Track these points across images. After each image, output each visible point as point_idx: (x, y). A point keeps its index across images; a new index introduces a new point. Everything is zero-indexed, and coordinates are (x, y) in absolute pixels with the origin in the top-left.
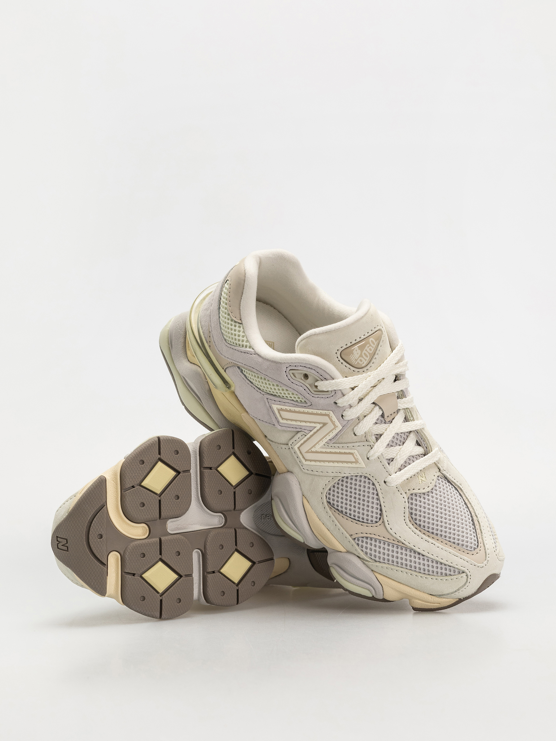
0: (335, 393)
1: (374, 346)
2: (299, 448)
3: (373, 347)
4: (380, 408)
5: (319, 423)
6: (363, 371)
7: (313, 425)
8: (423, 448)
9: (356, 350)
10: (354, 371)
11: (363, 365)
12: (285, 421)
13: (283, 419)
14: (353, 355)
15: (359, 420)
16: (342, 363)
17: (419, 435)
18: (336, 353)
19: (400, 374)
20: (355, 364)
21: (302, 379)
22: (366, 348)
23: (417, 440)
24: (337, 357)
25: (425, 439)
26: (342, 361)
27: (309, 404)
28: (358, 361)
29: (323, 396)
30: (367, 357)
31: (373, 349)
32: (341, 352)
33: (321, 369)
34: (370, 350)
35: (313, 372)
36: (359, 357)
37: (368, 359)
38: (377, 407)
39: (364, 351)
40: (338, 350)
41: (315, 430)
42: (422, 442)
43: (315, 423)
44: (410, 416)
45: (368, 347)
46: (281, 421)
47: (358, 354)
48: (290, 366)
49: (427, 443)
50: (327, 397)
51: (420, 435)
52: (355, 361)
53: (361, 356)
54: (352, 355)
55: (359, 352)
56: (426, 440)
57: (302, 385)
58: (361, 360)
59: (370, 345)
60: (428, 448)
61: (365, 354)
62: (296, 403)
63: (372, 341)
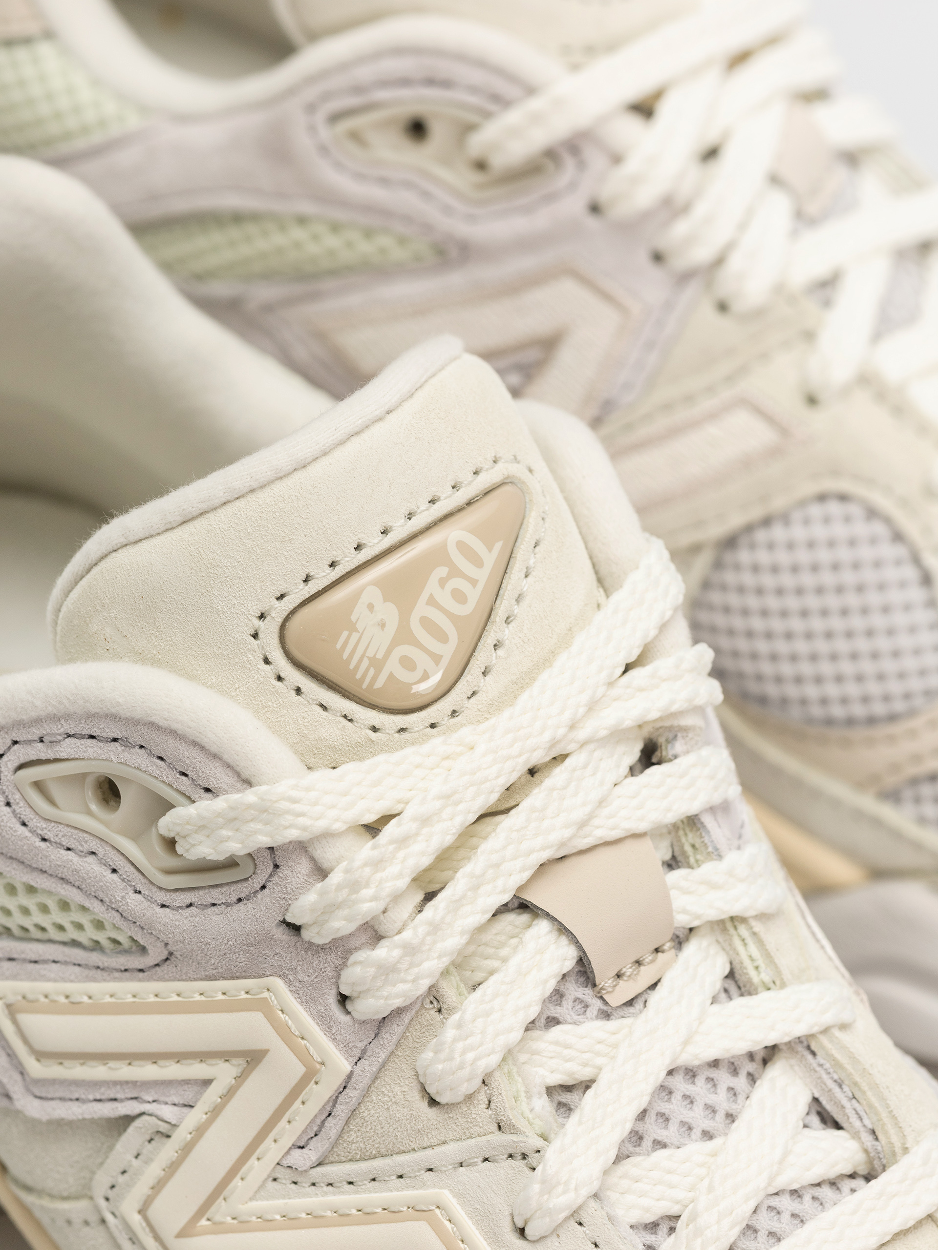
0: (276, 866)
1: (483, 575)
2: (142, 1212)
3: (474, 582)
4: (563, 930)
5: (226, 1056)
6: (433, 726)
7: (197, 1070)
8: (856, 1136)
9: (371, 607)
10: (375, 729)
11: (425, 687)
12: (54, 1071)
13: (40, 1055)
14: (355, 637)
15: (440, 1011)
16: (298, 691)
17: (821, 1065)
18: (255, 636)
19: (670, 728)
20: (379, 684)
21: (89, 813)
22: (432, 587)
23: (816, 1100)
24: (267, 661)
25: (856, 1084)
26: (295, 677)
27: (156, 954)
28: (393, 666)
29: (216, 895)
30: (443, 638)
31: (474, 595)
32: (283, 627)
33: (173, 733)
34: (459, 596)
35: (139, 758)
36: (395, 643)
37: (448, 651)
38: (543, 926)
39: (421, 609)
40: (262, 616)
41: (212, 1095)
42: (845, 1102)
43: (203, 1056)
44: (760, 962)
45: (442, 582)
46: (35, 1068)
47: (383, 625)
48: (15, 742)
49: (871, 1106)
50: (240, 900)
51: (827, 1066)
52: (372, 672)
53: (404, 636)
54: (345, 634)
55: (389, 612)
56: (864, 1093)
57: (94, 845)
58: (408, 663)
59: (455, 572)
60: (880, 1136)
61: (425, 622)
62: (95, 958)
63: (461, 546)
